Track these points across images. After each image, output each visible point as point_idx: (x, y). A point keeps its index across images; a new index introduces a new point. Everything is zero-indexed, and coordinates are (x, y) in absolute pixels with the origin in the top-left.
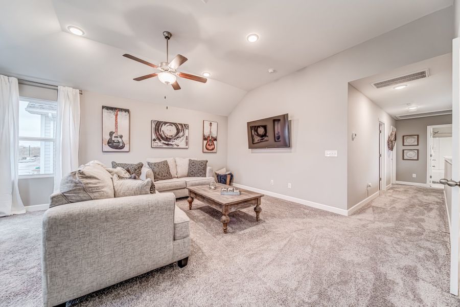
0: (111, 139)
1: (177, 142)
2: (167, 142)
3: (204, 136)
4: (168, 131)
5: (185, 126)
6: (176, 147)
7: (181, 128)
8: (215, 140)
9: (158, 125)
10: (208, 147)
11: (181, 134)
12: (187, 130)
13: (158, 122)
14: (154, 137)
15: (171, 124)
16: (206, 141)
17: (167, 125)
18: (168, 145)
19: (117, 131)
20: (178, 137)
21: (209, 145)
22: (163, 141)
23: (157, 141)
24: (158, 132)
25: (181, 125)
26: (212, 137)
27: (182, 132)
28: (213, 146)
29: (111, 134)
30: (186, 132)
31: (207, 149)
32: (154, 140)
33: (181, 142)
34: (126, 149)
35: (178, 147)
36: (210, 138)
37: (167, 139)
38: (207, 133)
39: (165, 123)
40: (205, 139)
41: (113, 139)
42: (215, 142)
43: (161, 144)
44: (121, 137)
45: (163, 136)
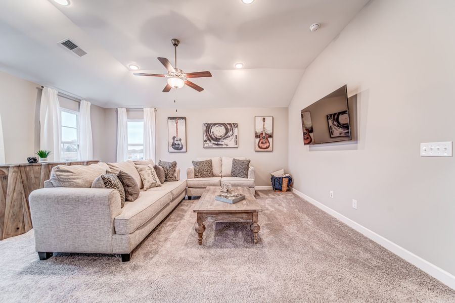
0: (174, 142)
1: (226, 141)
2: (216, 143)
3: (256, 133)
4: (218, 131)
5: (235, 125)
6: (225, 146)
7: (229, 128)
8: (271, 136)
9: (208, 127)
10: (261, 145)
11: (230, 133)
12: (236, 129)
13: (208, 124)
14: (205, 138)
15: (220, 124)
16: (259, 139)
17: (216, 126)
18: (217, 145)
19: (177, 136)
20: (227, 137)
21: (262, 143)
22: (213, 142)
23: (208, 142)
24: (209, 133)
25: (230, 124)
26: (266, 134)
27: (231, 132)
28: (268, 144)
29: (174, 138)
30: (236, 131)
31: (260, 147)
32: (205, 141)
33: (230, 142)
34: (184, 150)
35: (228, 147)
36: (264, 135)
37: (217, 139)
38: (259, 130)
39: (215, 124)
40: (257, 136)
41: (175, 142)
42: (270, 140)
43: (212, 145)
44: (180, 140)
45: (213, 137)
